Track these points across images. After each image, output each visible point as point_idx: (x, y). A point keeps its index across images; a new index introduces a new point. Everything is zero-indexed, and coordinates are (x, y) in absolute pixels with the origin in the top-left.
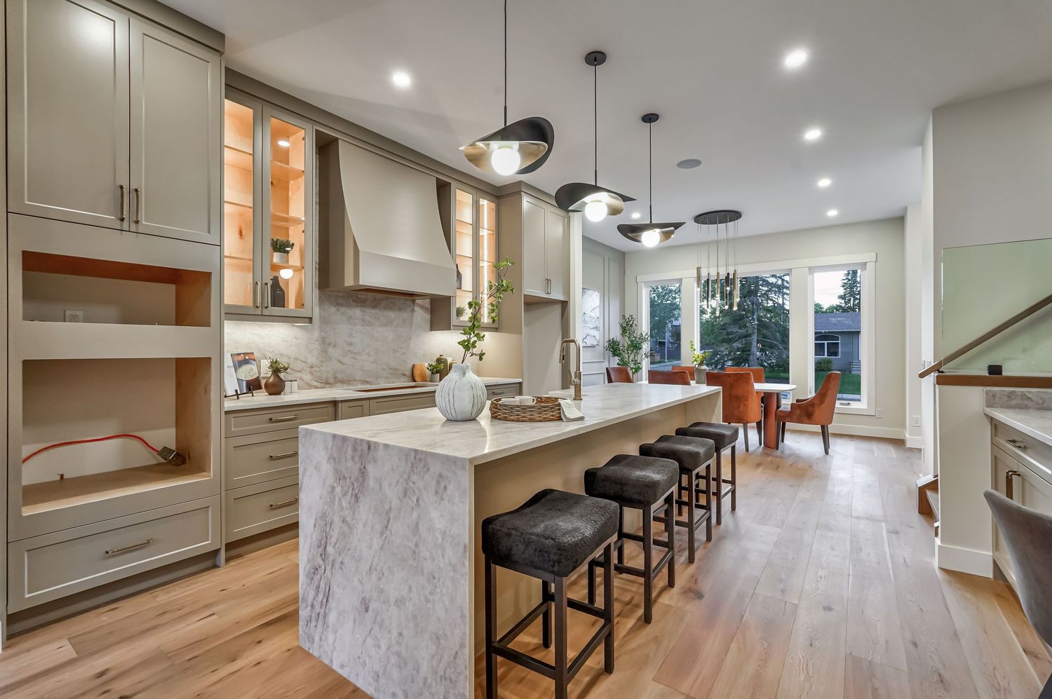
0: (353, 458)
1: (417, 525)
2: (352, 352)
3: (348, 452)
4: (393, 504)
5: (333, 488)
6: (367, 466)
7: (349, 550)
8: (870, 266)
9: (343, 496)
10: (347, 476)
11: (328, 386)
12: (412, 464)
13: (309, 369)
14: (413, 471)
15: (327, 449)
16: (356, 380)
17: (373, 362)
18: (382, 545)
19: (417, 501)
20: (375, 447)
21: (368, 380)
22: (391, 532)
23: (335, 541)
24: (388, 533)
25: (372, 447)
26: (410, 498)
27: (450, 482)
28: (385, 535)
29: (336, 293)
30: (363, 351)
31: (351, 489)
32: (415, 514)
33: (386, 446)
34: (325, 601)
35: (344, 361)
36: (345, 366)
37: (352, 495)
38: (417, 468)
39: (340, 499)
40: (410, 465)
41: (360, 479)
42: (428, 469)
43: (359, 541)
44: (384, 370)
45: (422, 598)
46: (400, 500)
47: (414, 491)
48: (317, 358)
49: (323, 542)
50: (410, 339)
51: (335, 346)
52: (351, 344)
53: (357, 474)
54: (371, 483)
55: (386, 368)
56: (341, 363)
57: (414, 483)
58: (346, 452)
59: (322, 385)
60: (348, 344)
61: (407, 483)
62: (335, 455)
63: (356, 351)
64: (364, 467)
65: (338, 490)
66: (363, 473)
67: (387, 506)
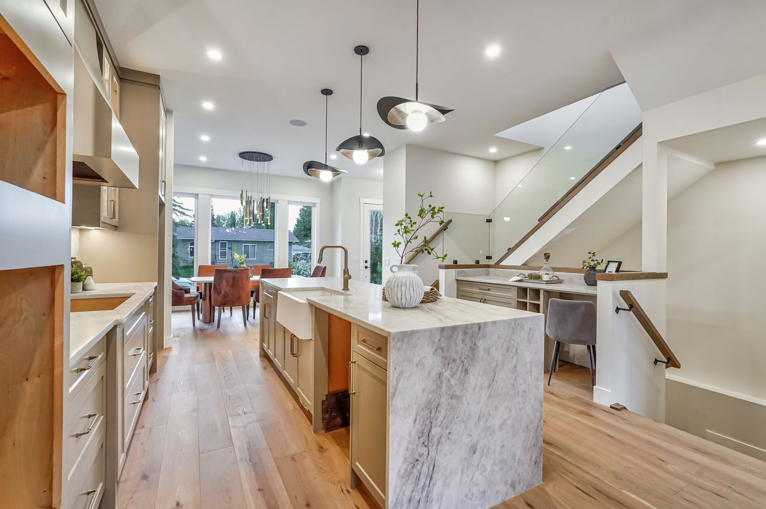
0: (463, 341)
1: (516, 366)
3: (459, 338)
4: (499, 361)
5: (440, 375)
6: (477, 343)
7: (457, 418)
8: (318, 205)
9: (452, 376)
10: (457, 357)
12: (513, 328)
14: (514, 333)
15: (433, 342)
18: (490, 395)
19: (516, 351)
20: (485, 326)
22: (496, 382)
23: (442, 419)
24: (495, 383)
25: (482, 327)
26: (511, 351)
27: (535, 332)
28: (492, 386)
31: (461, 367)
32: (514, 360)
33: (494, 323)
34: (428, 482)
37: (462, 371)
38: (516, 330)
39: (449, 380)
40: (511, 329)
41: (471, 355)
42: (523, 328)
43: (468, 404)
45: (518, 410)
46: (504, 355)
47: (514, 345)
49: (426, 431)
53: (467, 353)
54: (481, 353)
57: (514, 340)
58: (456, 339)
61: (510, 342)
62: (443, 345)
64: (475, 345)
65: (447, 374)
66: (473, 349)
67: (494, 365)
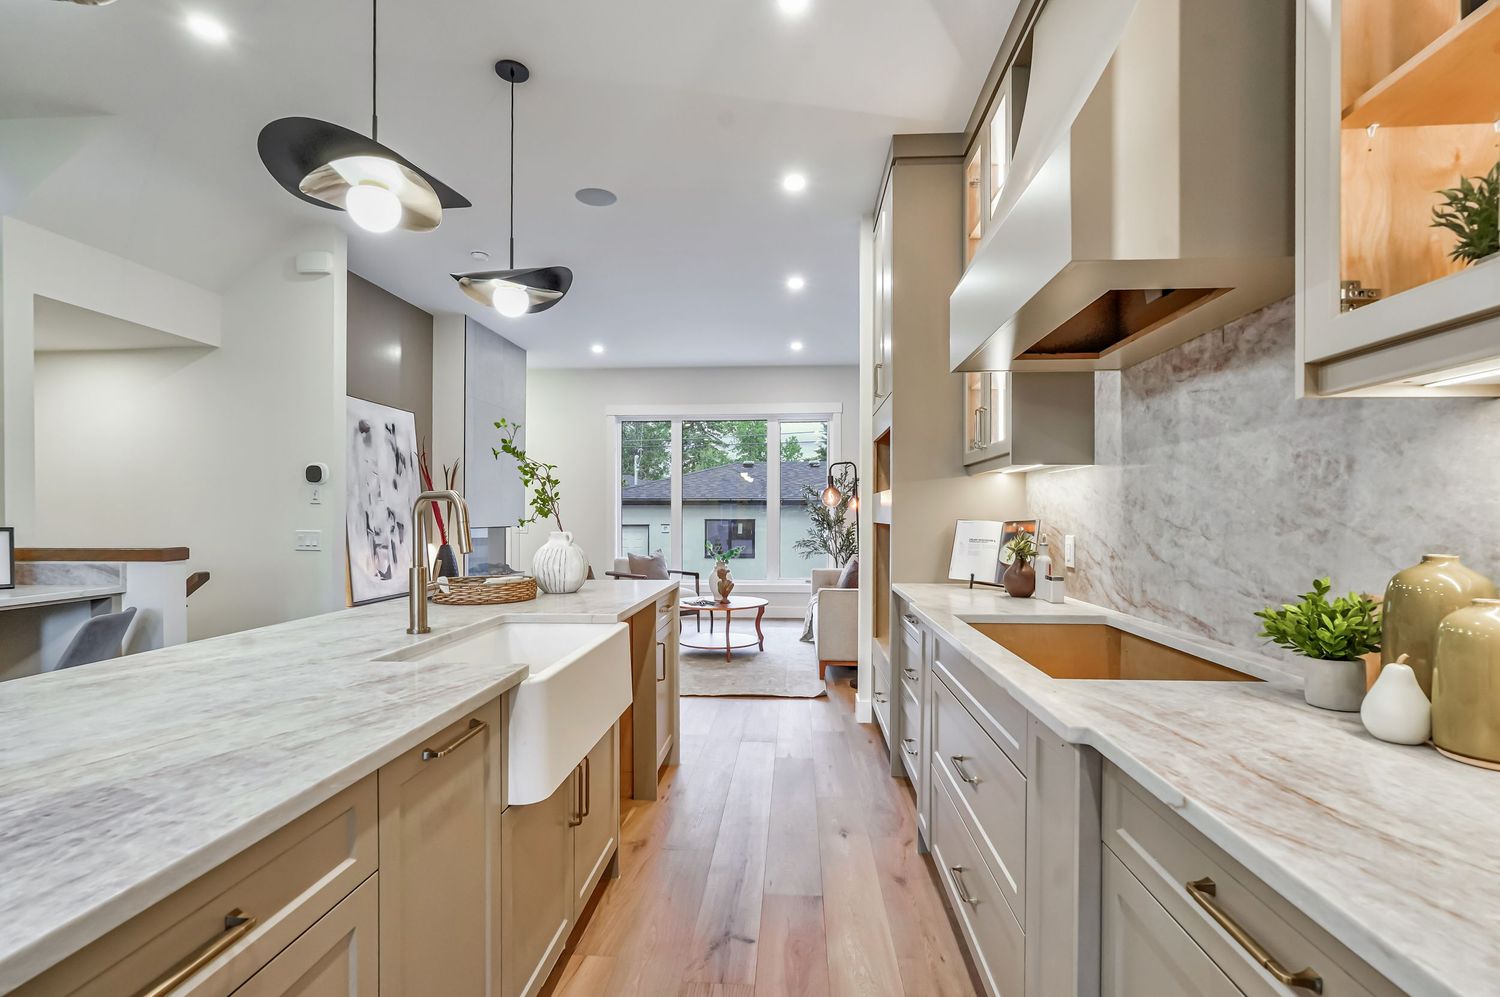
2: (1172, 525)
11: (1132, 609)
13: (1108, 561)
16: (1178, 612)
17: (1216, 562)
21: (1203, 618)
29: (1144, 365)
30: (1195, 520)
35: (1156, 548)
36: (1158, 564)
44: (1248, 594)
48: (1119, 537)
50: (1350, 467)
51: (1143, 508)
52: (1169, 501)
55: (1254, 590)
56: (1153, 554)
59: (1126, 604)
60: (1163, 500)
63: (1177, 522)
